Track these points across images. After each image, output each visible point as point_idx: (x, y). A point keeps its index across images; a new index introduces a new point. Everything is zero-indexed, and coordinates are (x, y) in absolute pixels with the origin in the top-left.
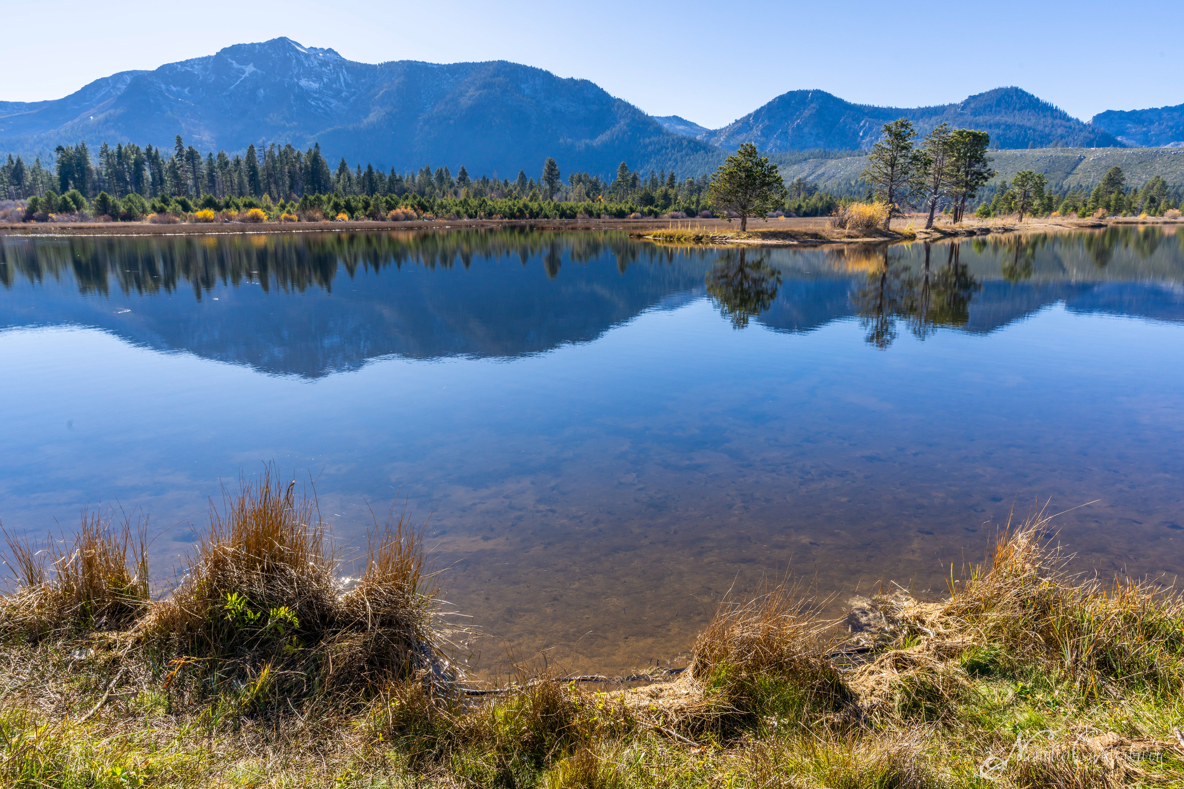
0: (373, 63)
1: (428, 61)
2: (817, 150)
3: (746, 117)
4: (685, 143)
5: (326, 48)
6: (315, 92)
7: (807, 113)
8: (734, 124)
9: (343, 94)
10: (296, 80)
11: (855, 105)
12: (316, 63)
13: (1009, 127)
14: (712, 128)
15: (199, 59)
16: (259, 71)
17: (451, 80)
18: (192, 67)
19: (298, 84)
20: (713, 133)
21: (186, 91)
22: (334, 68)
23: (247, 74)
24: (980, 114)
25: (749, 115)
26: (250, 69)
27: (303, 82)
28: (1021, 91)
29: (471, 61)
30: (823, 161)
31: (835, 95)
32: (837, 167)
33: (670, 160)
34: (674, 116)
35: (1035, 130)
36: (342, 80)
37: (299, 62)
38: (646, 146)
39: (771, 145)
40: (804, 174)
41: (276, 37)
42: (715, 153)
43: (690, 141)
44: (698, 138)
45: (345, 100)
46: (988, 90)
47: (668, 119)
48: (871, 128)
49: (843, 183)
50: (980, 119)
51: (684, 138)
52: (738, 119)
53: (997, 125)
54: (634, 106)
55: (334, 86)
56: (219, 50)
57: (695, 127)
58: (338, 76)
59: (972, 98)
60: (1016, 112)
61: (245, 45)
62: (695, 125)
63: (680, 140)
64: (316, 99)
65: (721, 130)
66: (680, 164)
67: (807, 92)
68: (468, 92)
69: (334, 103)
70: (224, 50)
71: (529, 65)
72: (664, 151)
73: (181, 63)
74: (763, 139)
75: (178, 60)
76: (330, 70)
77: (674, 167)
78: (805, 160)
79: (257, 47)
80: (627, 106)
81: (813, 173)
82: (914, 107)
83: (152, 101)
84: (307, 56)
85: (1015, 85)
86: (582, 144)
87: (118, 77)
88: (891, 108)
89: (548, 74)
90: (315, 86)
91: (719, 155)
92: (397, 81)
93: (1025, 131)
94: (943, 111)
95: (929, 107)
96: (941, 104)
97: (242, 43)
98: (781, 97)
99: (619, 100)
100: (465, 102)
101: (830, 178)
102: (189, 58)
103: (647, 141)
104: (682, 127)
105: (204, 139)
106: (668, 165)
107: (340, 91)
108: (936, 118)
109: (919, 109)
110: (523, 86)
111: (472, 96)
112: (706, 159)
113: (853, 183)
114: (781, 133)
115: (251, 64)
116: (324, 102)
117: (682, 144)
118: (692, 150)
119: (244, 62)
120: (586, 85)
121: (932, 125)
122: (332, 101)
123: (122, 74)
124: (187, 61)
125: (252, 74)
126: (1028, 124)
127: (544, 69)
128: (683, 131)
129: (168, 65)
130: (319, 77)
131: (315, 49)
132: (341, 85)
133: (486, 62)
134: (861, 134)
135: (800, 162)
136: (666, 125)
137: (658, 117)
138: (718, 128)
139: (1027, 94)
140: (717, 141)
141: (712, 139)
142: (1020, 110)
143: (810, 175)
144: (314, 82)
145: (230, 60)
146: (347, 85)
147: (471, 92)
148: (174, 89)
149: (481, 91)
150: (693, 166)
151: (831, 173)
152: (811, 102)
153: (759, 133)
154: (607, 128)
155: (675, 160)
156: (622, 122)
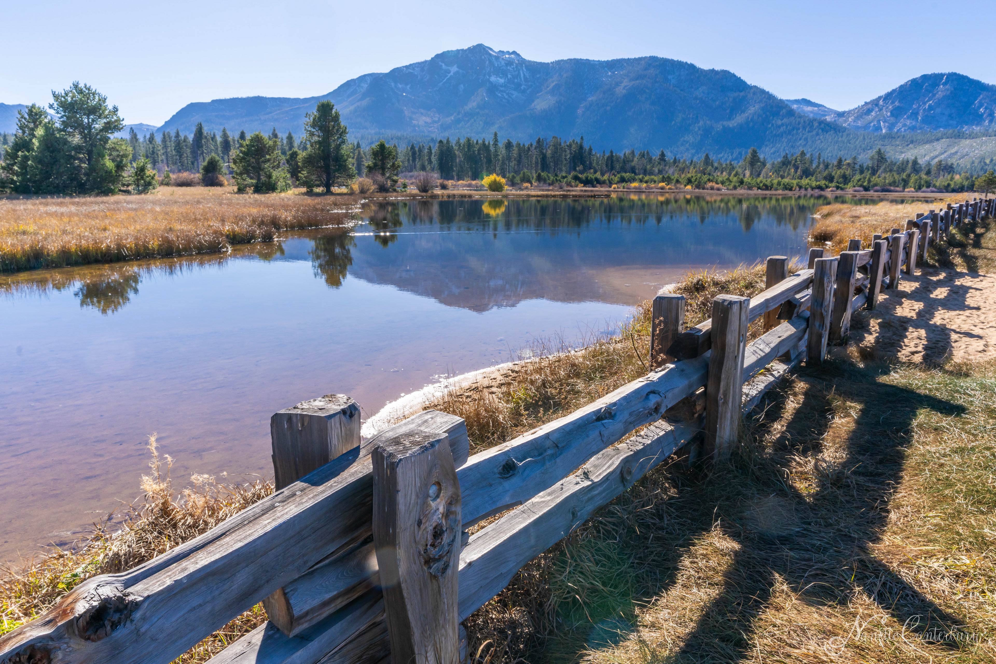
0: (546, 61)
1: (591, 58)
2: (951, 131)
3: (876, 99)
4: (816, 124)
5: (511, 51)
6: (502, 86)
7: (940, 95)
8: (863, 106)
9: (522, 87)
10: (487, 77)
11: (992, 86)
12: (503, 63)
14: (840, 109)
15: (419, 63)
16: (461, 71)
17: (610, 73)
18: (414, 69)
19: (489, 80)
20: (841, 115)
21: (408, 87)
22: (516, 67)
23: (452, 74)
25: (880, 98)
26: (454, 69)
27: (493, 79)
30: (957, 140)
31: (971, 77)
32: (971, 146)
33: (800, 139)
34: (803, 99)
36: (522, 75)
37: (491, 63)
38: (778, 127)
39: (900, 125)
40: (936, 153)
41: (475, 44)
42: (845, 134)
43: (821, 123)
44: (828, 119)
45: (524, 92)
47: (797, 101)
49: (977, 161)
51: (815, 120)
52: (868, 101)
54: (768, 92)
55: (516, 80)
56: (433, 56)
57: (823, 109)
58: (519, 73)
61: (452, 51)
62: (823, 106)
63: (811, 122)
64: (502, 91)
65: (849, 112)
66: (810, 143)
67: (942, 75)
68: (622, 82)
69: (515, 94)
70: (437, 56)
71: (676, 59)
72: (795, 131)
73: (406, 67)
74: (892, 119)
75: (404, 65)
76: (513, 68)
77: (805, 145)
78: (938, 140)
79: (461, 52)
80: (763, 92)
81: (945, 152)
83: (386, 96)
84: (497, 58)
86: (719, 126)
87: (362, 78)
89: (692, 66)
90: (501, 81)
91: (848, 135)
92: (565, 76)
97: (450, 49)
98: (914, 81)
99: (755, 87)
100: (620, 91)
101: (963, 157)
102: (412, 63)
103: (779, 122)
104: (810, 109)
106: (798, 144)
107: (519, 85)
110: (670, 77)
111: (626, 86)
112: (836, 139)
113: (988, 161)
114: (912, 113)
115: (455, 66)
116: (508, 94)
117: (813, 126)
118: (823, 130)
119: (450, 64)
120: (726, 74)
122: (514, 92)
123: (365, 76)
124: (410, 65)
125: (456, 73)
127: (689, 62)
128: (811, 112)
130: (504, 74)
131: (503, 52)
132: (521, 80)
133: (639, 58)
135: (932, 141)
136: (795, 107)
137: (787, 100)
138: (847, 110)
140: (845, 121)
143: (942, 154)
144: (501, 78)
145: (440, 63)
147: (626, 82)
148: (400, 86)
149: (633, 82)
150: (823, 144)
151: (965, 151)
152: (945, 84)
153: (889, 114)
154: (743, 112)
155: (806, 139)
156: (757, 106)
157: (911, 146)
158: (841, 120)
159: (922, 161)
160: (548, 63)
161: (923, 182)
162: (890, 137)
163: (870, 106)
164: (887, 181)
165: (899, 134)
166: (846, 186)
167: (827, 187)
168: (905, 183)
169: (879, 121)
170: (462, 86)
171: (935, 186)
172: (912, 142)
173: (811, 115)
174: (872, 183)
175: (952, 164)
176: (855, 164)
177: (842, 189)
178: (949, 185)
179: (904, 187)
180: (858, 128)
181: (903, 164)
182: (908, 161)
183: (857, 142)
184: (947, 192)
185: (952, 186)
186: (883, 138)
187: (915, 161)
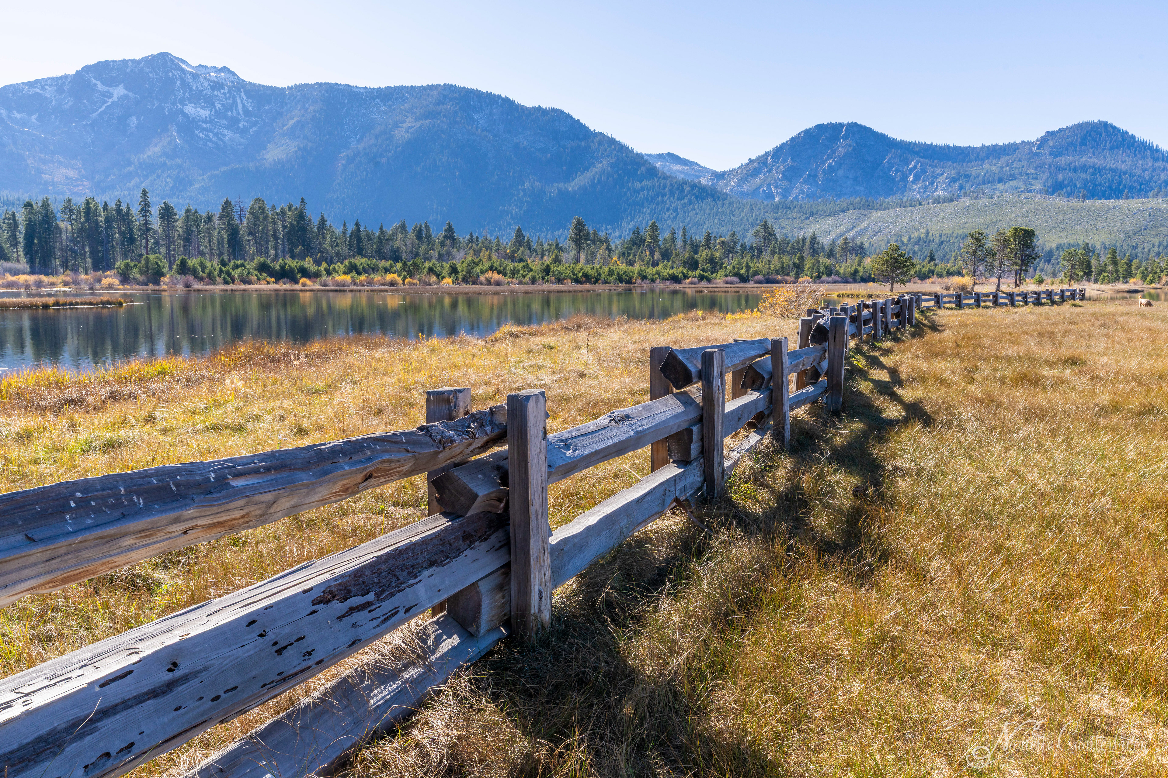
0: (280, 85)
2: (858, 200)
3: (763, 156)
4: (687, 189)
5: (219, 67)
6: (205, 122)
7: (841, 151)
8: (747, 164)
9: (241, 125)
10: (180, 106)
11: (901, 142)
12: (206, 84)
13: (1098, 170)
14: (719, 169)
15: (53, 78)
16: (131, 95)
17: (384, 108)
18: (43, 88)
19: (182, 111)
20: (720, 176)
21: (34, 118)
22: (230, 92)
23: (115, 98)
24: (1060, 154)
25: (767, 154)
26: (119, 91)
27: (189, 109)
28: (1111, 126)
29: (408, 84)
30: (866, 212)
31: (876, 130)
32: (884, 220)
33: (668, 209)
34: (669, 154)
35: (1132, 175)
36: (240, 106)
37: (185, 85)
38: (636, 192)
39: (796, 191)
40: (842, 229)
41: (155, 53)
42: (726, 202)
43: (694, 186)
44: (704, 181)
45: (244, 132)
46: (1070, 125)
47: (661, 157)
48: (923, 171)
49: (892, 240)
50: (1062, 160)
51: (685, 182)
52: (753, 157)
53: (1084, 168)
54: (619, 142)
55: (230, 113)
56: (80, 68)
57: (696, 167)
58: (235, 101)
59: (1050, 134)
60: (1107, 153)
61: (114, 61)
62: (697, 164)
63: (681, 184)
64: (206, 130)
65: (731, 172)
66: (681, 215)
67: (840, 126)
68: (404, 122)
69: (229, 135)
70: (87, 69)
71: (483, 90)
72: (660, 198)
73: (29, 84)
74: (785, 183)
75: (25, 80)
76: (225, 94)
77: (675, 218)
78: (843, 211)
79: (130, 64)
80: (612, 141)
81: (853, 228)
82: (978, 144)
84: (195, 77)
85: (1103, 119)
86: (554, 189)
88: (948, 146)
89: (508, 101)
90: (205, 113)
91: (731, 204)
92: (311, 108)
93: (1120, 176)
94: (1015, 151)
95: (997, 145)
96: (1012, 142)
97: (110, 59)
98: (807, 132)
99: (601, 134)
100: (401, 134)
101: (875, 235)
102: (39, 78)
103: (638, 185)
104: (679, 167)
105: (56, 179)
107: (236, 121)
108: (1007, 158)
109: (984, 147)
110: (476, 116)
111: (410, 128)
112: (715, 209)
113: (905, 240)
114: (809, 175)
115: (121, 86)
116: (216, 134)
117: (683, 190)
118: (697, 197)
119: (112, 82)
120: (557, 115)
121: (1002, 168)
122: (226, 132)
124: (37, 81)
125: (124, 97)
126: (1123, 167)
127: (503, 96)
128: (681, 172)
129: (12, 85)
130: (210, 102)
131: (206, 67)
132: (238, 113)
133: (428, 86)
134: (911, 178)
135: (836, 213)
136: (659, 164)
137: (648, 155)
138: (727, 169)
139: (1119, 130)
140: (726, 185)
141: (720, 183)
142: (1112, 149)
143: (851, 230)
144: (203, 108)
145: (93, 81)
146: (247, 112)
147: (410, 122)
148: (18, 116)
149: (421, 122)
150: (699, 217)
151: (877, 227)
152: (846, 137)
153: (781, 176)
154: (587, 169)
155: (676, 210)
156: (605, 162)
157: (811, 219)
158: (721, 183)
159: (825, 241)
160: (283, 89)
161: (821, 269)
162: (785, 206)
163: (756, 164)
164: (772, 267)
165: (795, 203)
166: (715, 275)
167: (686, 277)
168: (799, 269)
169: (769, 185)
170: (134, 119)
171: (838, 274)
172: (812, 214)
173: (681, 177)
174: (751, 271)
175: (862, 243)
176: (735, 243)
177: (709, 280)
178: (856, 271)
179: (797, 276)
180: (745, 195)
181: (798, 243)
182: (804, 239)
183: (743, 214)
184: (855, 281)
185: (861, 274)
186: (776, 208)
187: (813, 239)
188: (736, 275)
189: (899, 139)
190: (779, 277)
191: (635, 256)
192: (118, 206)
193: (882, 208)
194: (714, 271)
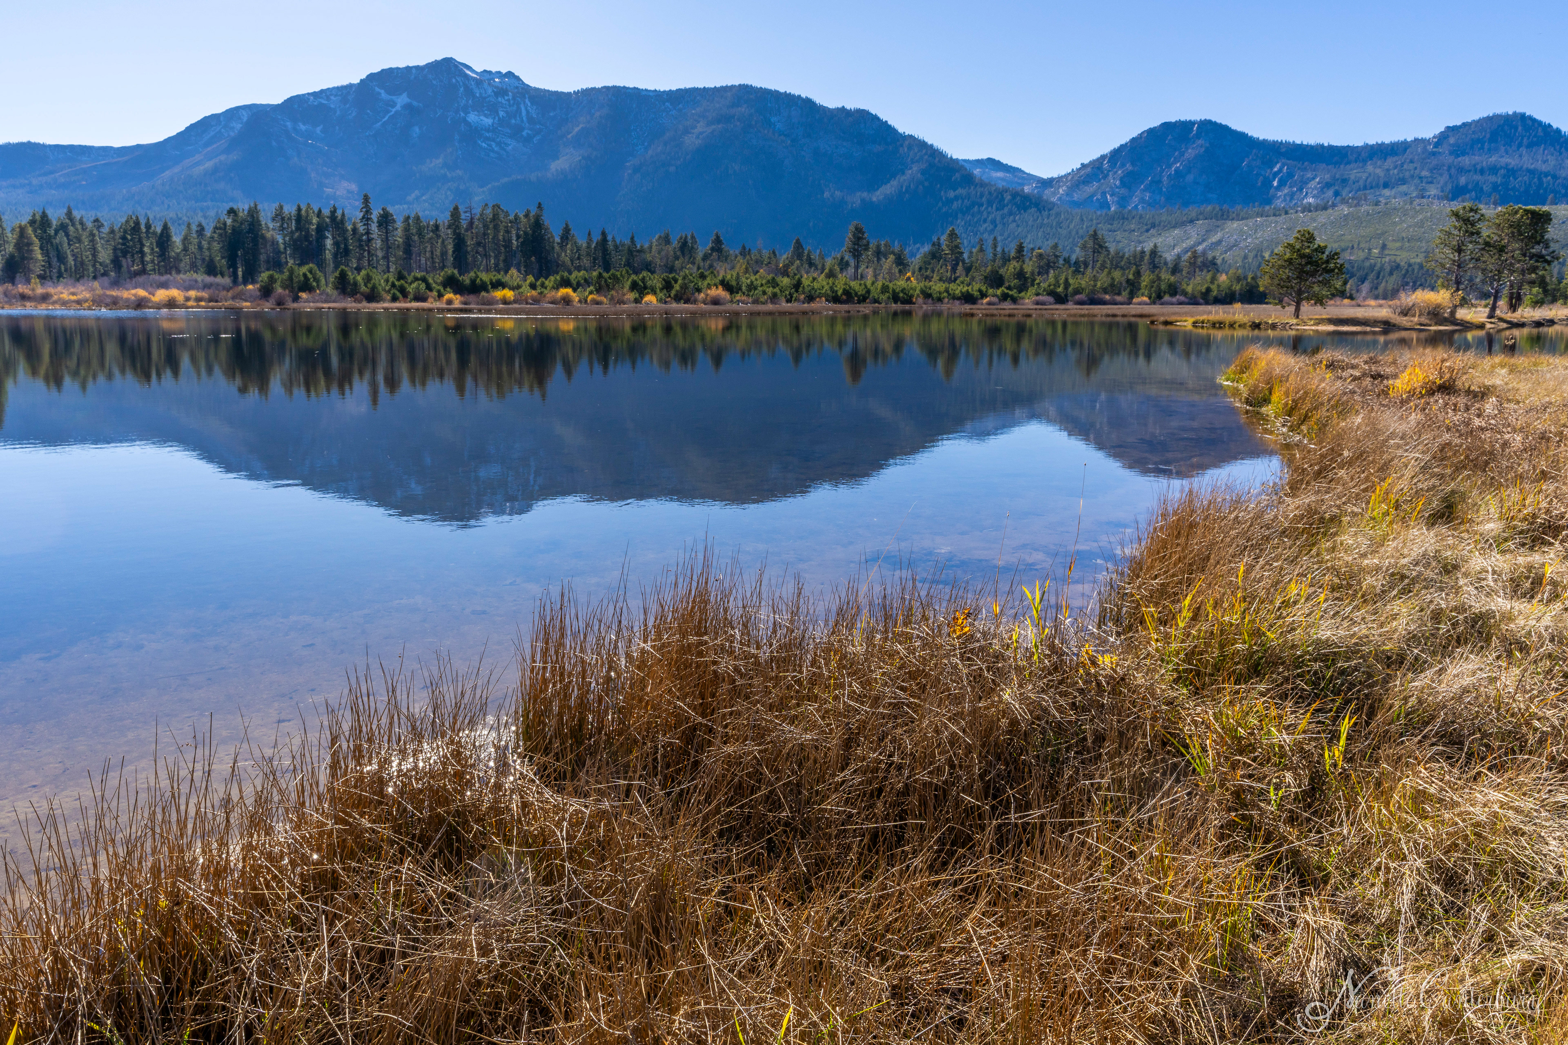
0: (566, 90)
1: (641, 86)
2: (1209, 208)
3: (1098, 160)
4: (1008, 197)
5: (504, 71)
6: (488, 130)
7: (1190, 153)
8: (1079, 170)
9: (524, 133)
10: (462, 114)
11: (1265, 141)
12: (490, 91)
13: (1512, 172)
14: (1045, 175)
15: (338, 88)
16: (415, 103)
17: (674, 112)
18: (328, 98)
19: (465, 121)
20: (1048, 183)
21: (318, 130)
22: (514, 98)
23: (398, 107)
24: (1464, 154)
25: (1103, 157)
26: (402, 100)
27: (472, 117)
28: (1530, 118)
29: (701, 86)
30: (1219, 223)
31: (1233, 128)
32: (1242, 232)
33: (985, 221)
34: (989, 159)
35: (1555, 177)
36: (524, 113)
37: (469, 92)
38: (950, 201)
39: (1135, 200)
40: (1190, 242)
41: (439, 58)
42: (1053, 212)
43: (1015, 195)
44: (1027, 189)
45: (527, 140)
46: (1476, 118)
47: (979, 162)
48: (1290, 175)
49: (1251, 255)
50: (1466, 161)
51: (1006, 190)
52: (1086, 161)
53: (1494, 170)
54: (932, 146)
55: (513, 121)
56: (364, 77)
57: (1021, 175)
58: (519, 109)
59: (1451, 130)
60: (1523, 150)
61: (398, 68)
62: (1020, 170)
63: (1001, 193)
64: (488, 139)
65: (1060, 179)
66: (999, 227)
67: (1192, 123)
68: (695, 127)
69: (512, 145)
70: (371, 77)
71: (782, 90)
72: (976, 209)
73: (315, 94)
74: (1123, 191)
75: (311, 90)
76: (508, 100)
77: (993, 231)
78: (1191, 221)
79: (414, 71)
80: (923, 145)
81: (1203, 241)
82: (1359, 143)
83: (274, 144)
84: (479, 82)
85: (1520, 110)
86: (856, 199)
87: (233, 113)
88: (1322, 146)
89: (809, 102)
90: (488, 121)
91: (1058, 214)
92: (598, 114)
93: (1540, 179)
94: (1405, 150)
95: (1383, 144)
96: (1402, 139)
97: (394, 66)
98: (1151, 132)
99: (911, 136)
100: (691, 141)
101: (1230, 249)
102: (325, 87)
103: (951, 194)
104: (1000, 174)
105: (338, 193)
106: (982, 229)
107: (520, 129)
108: (1395, 159)
109: (1366, 146)
110: (773, 119)
111: (701, 133)
112: (1040, 220)
113: (1267, 255)
114: (1152, 181)
115: (405, 95)
116: (499, 144)
117: (1003, 199)
118: (1018, 207)
119: (395, 91)
120: (863, 117)
121: (1388, 170)
122: (509, 141)
123: (238, 108)
124: (322, 91)
125: (407, 107)
126: (1544, 168)
127: (804, 96)
128: (1002, 179)
129: (298, 96)
130: (493, 110)
131: (490, 72)
132: (522, 121)
133: (722, 87)
134: (1275, 184)
135: (1183, 224)
136: (977, 172)
137: (965, 161)
138: (1056, 176)
139: (1540, 123)
140: (1054, 194)
141: (1046, 192)
142: (1530, 146)
143: (1200, 243)
144: (486, 116)
145: (377, 89)
146: (530, 120)
147: (701, 127)
148: (303, 127)
149: (713, 127)
150: (1020, 229)
151: (1232, 240)
152: (1198, 136)
153: (1118, 183)
154: (894, 176)
155: (994, 222)
156: (915, 169)
157: (1152, 231)
158: (1048, 192)
159: (1169, 256)
160: (569, 94)
161: (1164, 288)
162: (1122, 217)
163: (1089, 169)
164: (1102, 287)
165: (1134, 213)
167: (983, 295)
168: (1134, 287)
169: (1104, 194)
170: (417, 129)
171: (1184, 294)
172: (1153, 226)
173: (1001, 185)
175: (1214, 258)
176: (1056, 256)
177: (1014, 300)
178: (1209, 290)
179: (1132, 296)
180: (1073, 204)
181: (1136, 258)
182: (1143, 253)
183: (1072, 226)
184: (1207, 303)
185: (1215, 293)
186: (1111, 219)
187: (1154, 253)
188: (1051, 293)
189: (1261, 138)
190: (1107, 297)
191: (933, 271)
192: (333, 212)
193: (1238, 218)
194: (1022, 288)
